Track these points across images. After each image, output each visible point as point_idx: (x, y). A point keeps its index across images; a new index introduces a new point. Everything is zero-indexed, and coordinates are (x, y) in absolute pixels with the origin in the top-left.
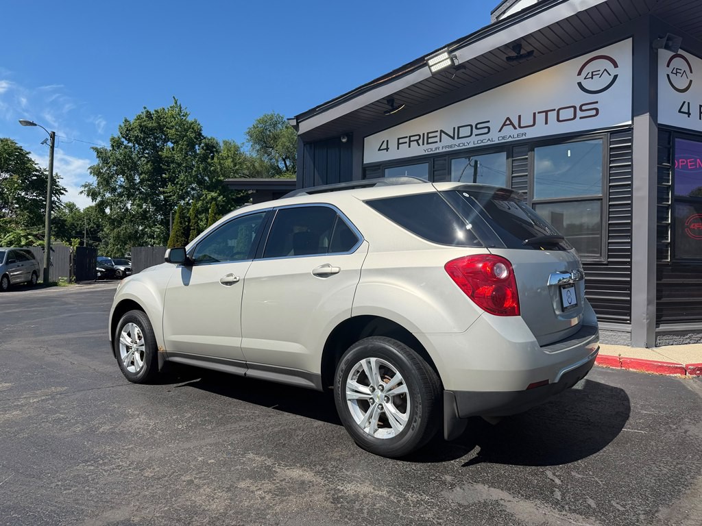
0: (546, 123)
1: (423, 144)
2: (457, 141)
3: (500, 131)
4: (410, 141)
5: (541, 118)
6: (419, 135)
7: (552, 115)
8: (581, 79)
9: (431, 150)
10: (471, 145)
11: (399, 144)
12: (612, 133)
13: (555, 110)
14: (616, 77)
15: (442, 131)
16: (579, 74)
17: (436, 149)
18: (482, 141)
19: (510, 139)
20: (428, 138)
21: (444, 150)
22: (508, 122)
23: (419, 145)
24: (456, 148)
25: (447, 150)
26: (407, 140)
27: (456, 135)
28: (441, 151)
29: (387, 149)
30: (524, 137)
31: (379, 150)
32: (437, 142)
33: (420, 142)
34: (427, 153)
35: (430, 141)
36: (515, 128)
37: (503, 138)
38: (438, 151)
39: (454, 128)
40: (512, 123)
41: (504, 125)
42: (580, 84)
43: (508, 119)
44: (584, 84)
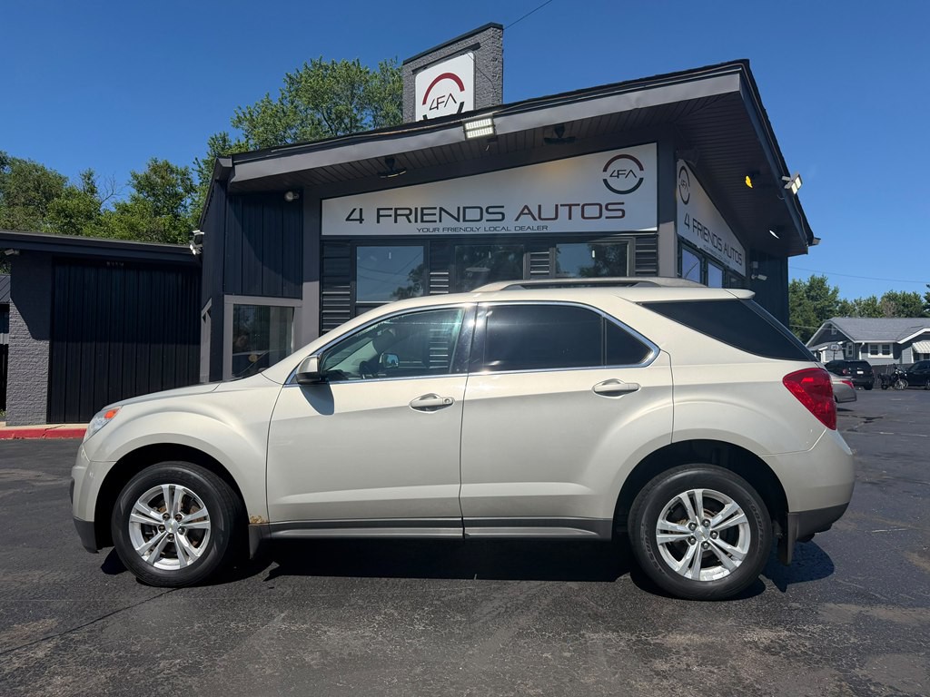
0: (570, 218)
1: (416, 221)
2: (462, 224)
3: (517, 220)
4: (396, 215)
5: (564, 211)
6: (410, 210)
7: (576, 211)
8: (606, 175)
9: (428, 230)
10: (482, 232)
11: (379, 216)
12: (638, 237)
13: (579, 205)
14: (641, 180)
15: (441, 209)
16: (605, 170)
17: (434, 230)
18: (495, 229)
19: (529, 231)
20: (423, 215)
21: (446, 233)
22: (526, 211)
23: (410, 221)
24: (462, 232)
25: (450, 233)
26: (392, 212)
27: (460, 215)
28: (441, 233)
29: (361, 220)
30: (545, 231)
31: (348, 219)
32: (435, 221)
33: (412, 217)
34: (421, 233)
35: (426, 218)
36: (535, 219)
37: (521, 228)
38: (436, 233)
39: (459, 208)
40: (530, 213)
41: (522, 213)
42: (605, 181)
43: (526, 207)
44: (610, 181)
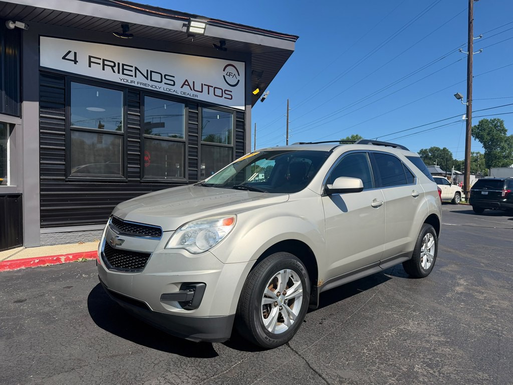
0: (209, 94)
1: (119, 73)
2: (149, 82)
3: (182, 87)
4: (104, 65)
5: (205, 88)
6: (115, 63)
7: (211, 89)
8: (225, 73)
9: (127, 81)
10: (161, 90)
11: (90, 62)
12: (237, 112)
13: (212, 87)
14: (239, 81)
15: (136, 68)
16: (224, 70)
17: (132, 82)
18: (170, 90)
19: (188, 96)
20: (123, 69)
21: (139, 85)
22: (186, 83)
23: (114, 72)
24: (150, 88)
25: (142, 86)
26: (101, 61)
27: (149, 75)
28: (136, 85)
29: (75, 62)
30: (196, 98)
31: (64, 58)
32: (132, 76)
33: (116, 69)
34: (122, 82)
35: (125, 72)
36: (191, 90)
37: (184, 93)
38: (133, 84)
39: (147, 70)
40: (189, 85)
41: (184, 84)
42: (224, 76)
43: (186, 81)
44: (226, 77)
